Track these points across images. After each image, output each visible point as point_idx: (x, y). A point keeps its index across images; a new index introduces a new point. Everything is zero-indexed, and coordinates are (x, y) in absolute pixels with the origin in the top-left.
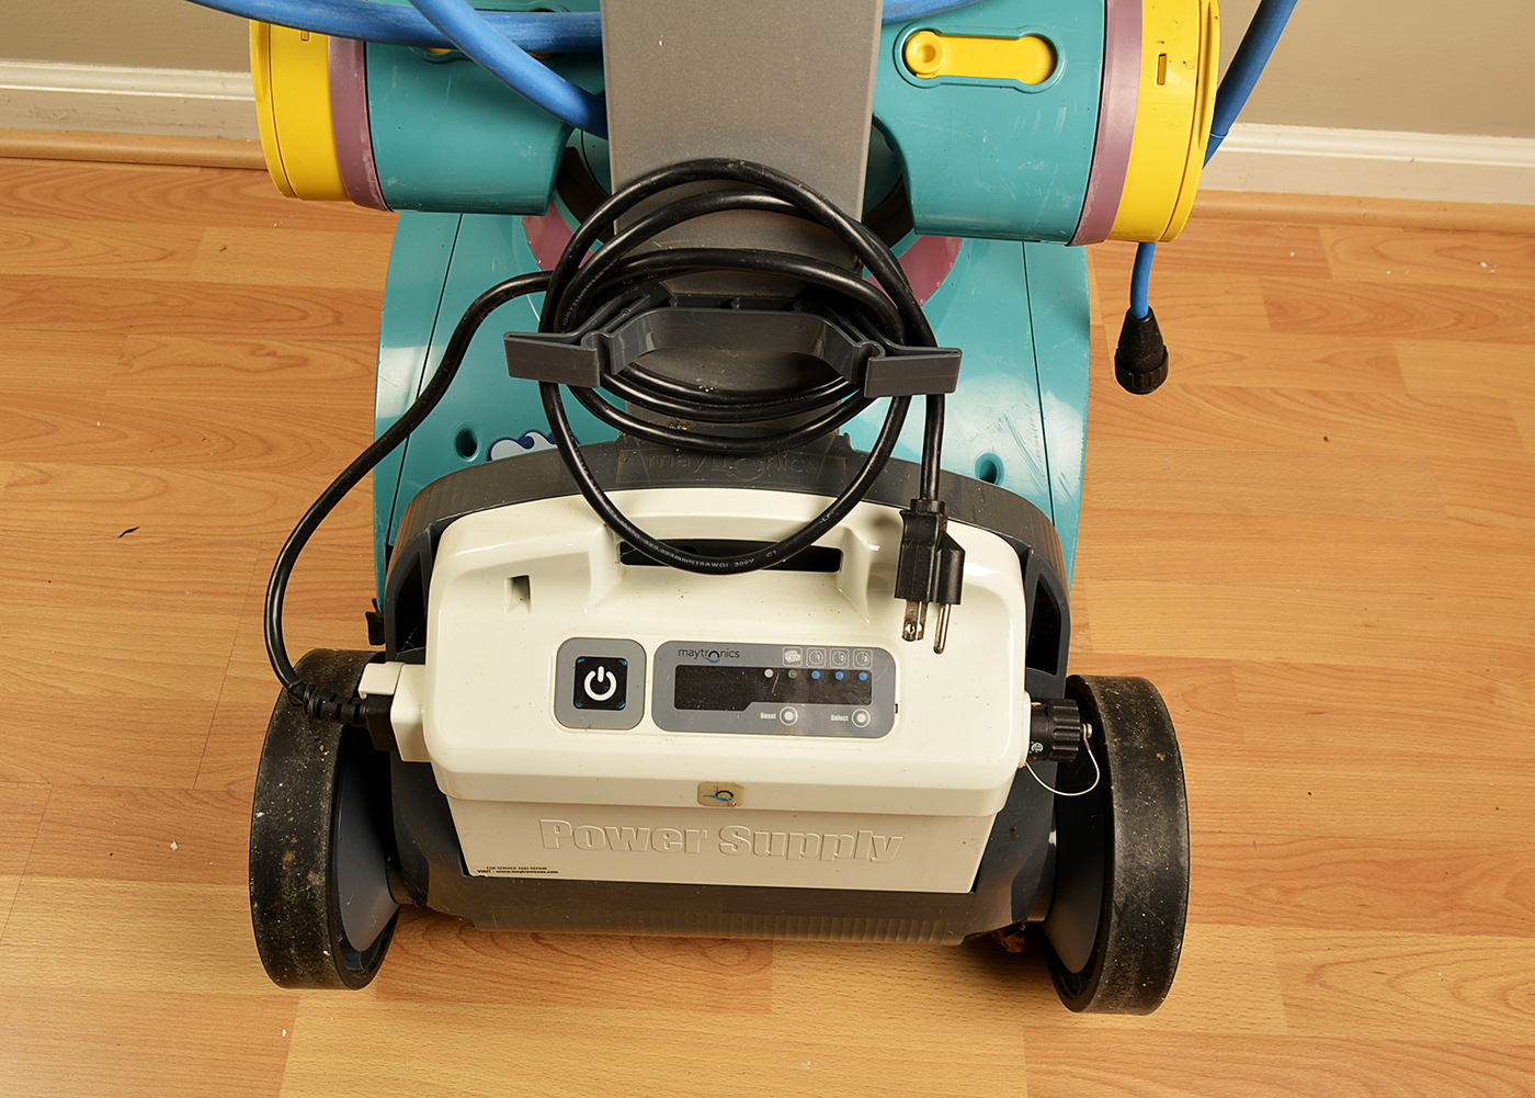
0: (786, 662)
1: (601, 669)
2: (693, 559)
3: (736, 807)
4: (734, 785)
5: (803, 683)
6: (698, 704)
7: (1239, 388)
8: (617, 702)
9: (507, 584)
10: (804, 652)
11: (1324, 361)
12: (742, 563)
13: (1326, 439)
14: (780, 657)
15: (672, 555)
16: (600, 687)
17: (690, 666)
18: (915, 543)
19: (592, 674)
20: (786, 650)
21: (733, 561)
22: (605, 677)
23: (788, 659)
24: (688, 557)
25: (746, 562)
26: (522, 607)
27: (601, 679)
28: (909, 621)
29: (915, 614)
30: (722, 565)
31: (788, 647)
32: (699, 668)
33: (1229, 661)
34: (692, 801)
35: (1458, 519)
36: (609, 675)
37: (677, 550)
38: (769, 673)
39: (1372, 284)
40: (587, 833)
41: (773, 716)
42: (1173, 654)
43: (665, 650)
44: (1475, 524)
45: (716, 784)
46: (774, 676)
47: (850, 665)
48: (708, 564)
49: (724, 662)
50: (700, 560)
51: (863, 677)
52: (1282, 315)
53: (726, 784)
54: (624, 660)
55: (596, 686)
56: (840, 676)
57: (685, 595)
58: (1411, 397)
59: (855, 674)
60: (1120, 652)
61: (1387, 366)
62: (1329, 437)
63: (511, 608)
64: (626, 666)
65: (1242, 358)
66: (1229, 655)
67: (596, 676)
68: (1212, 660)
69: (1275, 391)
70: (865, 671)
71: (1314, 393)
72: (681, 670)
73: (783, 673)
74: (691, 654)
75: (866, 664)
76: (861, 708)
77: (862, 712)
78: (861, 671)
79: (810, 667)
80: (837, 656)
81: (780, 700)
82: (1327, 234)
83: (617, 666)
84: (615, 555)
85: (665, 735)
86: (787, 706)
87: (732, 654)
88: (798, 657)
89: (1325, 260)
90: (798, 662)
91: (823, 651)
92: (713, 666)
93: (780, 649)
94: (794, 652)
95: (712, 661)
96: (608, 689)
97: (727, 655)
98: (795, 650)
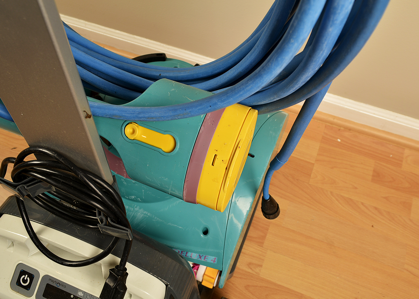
1: (27, 276)
2: (52, 257)
6: (49, 297)
7: (350, 199)
8: (28, 288)
9: (8, 240)
10: (85, 294)
11: (385, 198)
13: (373, 226)
14: (77, 292)
15: (46, 254)
16: (25, 281)
17: (51, 285)
19: (24, 276)
20: (80, 291)
23: (79, 294)
26: (12, 248)
27: (25, 279)
30: (60, 262)
31: (81, 291)
32: (53, 286)
33: (302, 294)
35: (408, 271)
36: (28, 278)
38: (72, 296)
39: (416, 175)
42: (285, 285)
43: (46, 277)
44: (413, 274)
46: (73, 298)
49: (61, 287)
50: (54, 258)
52: (377, 177)
54: (34, 275)
58: (411, 220)
60: (268, 279)
61: (407, 206)
62: (374, 226)
64: (34, 278)
65: (356, 188)
66: (303, 292)
67: (24, 277)
68: (297, 292)
69: (362, 204)
71: (376, 208)
72: (48, 286)
82: (407, 152)
83: (31, 277)
87: (64, 286)
88: (82, 295)
89: (402, 161)
90: (82, 296)
91: (90, 296)
92: (57, 288)
93: (77, 290)
94: (81, 292)
95: (57, 286)
96: (26, 283)
97: (62, 286)
98: (82, 292)
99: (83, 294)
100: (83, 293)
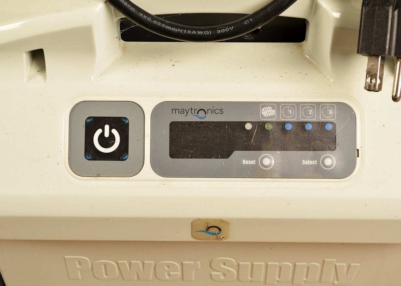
0: (263, 116)
1: (107, 127)
2: (181, 28)
3: (224, 240)
4: (222, 221)
5: (278, 134)
6: (189, 153)
9: (25, 58)
10: (278, 108)
12: (223, 31)
14: (258, 112)
15: (163, 25)
16: (106, 142)
17: (182, 123)
18: (374, 5)
19: (99, 131)
20: (263, 107)
21: (216, 29)
22: (111, 134)
24: (177, 27)
25: (227, 30)
26: (39, 77)
27: (107, 135)
28: (371, 74)
29: (375, 67)
30: (207, 33)
31: (265, 104)
32: (190, 123)
34: (186, 236)
36: (114, 131)
37: (167, 22)
38: (249, 127)
40: (103, 267)
41: (253, 162)
43: (160, 109)
45: (206, 221)
46: (253, 128)
47: (318, 117)
48: (194, 32)
49: (210, 118)
50: (187, 29)
51: (329, 127)
53: (215, 220)
54: (126, 118)
55: (103, 141)
56: (309, 127)
57: (175, 64)
59: (322, 125)
63: (30, 78)
64: (128, 124)
67: (103, 133)
70: (331, 123)
72: (174, 126)
73: (261, 126)
74: (183, 112)
75: (331, 116)
76: (327, 153)
77: (328, 157)
78: (327, 123)
79: (283, 120)
80: (306, 111)
81: (259, 148)
84: (116, 32)
85: (163, 181)
86: (264, 153)
87: (217, 111)
91: (294, 107)
92: (201, 122)
93: (257, 106)
94: (268, 108)
95: (200, 118)
96: (113, 144)
97: (213, 112)
98: (270, 106)
99: (274, 111)
100: (273, 108)
